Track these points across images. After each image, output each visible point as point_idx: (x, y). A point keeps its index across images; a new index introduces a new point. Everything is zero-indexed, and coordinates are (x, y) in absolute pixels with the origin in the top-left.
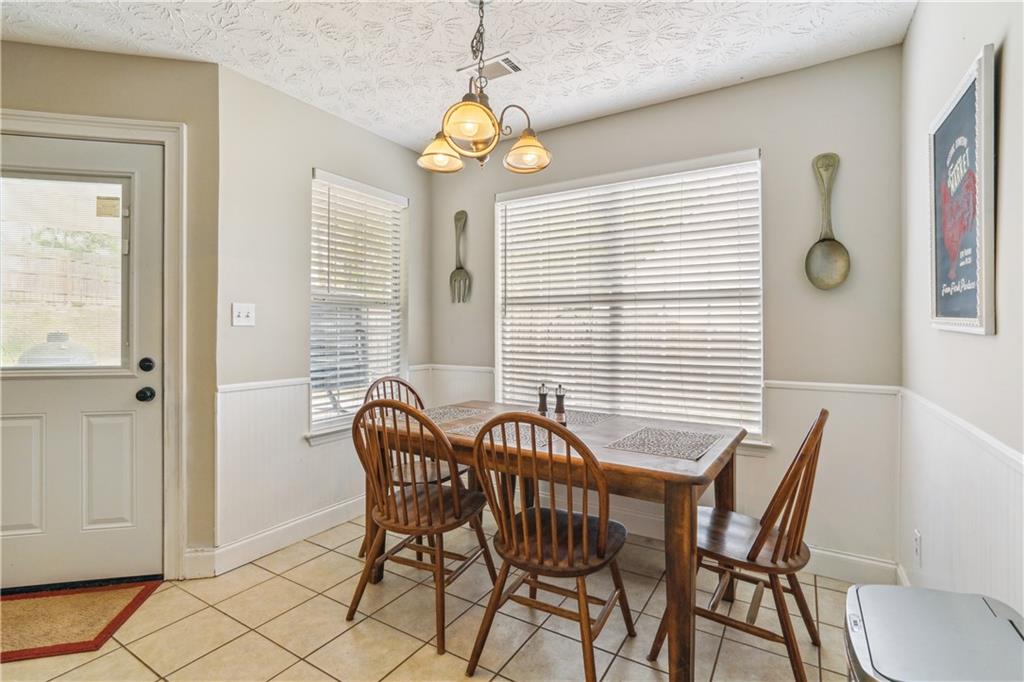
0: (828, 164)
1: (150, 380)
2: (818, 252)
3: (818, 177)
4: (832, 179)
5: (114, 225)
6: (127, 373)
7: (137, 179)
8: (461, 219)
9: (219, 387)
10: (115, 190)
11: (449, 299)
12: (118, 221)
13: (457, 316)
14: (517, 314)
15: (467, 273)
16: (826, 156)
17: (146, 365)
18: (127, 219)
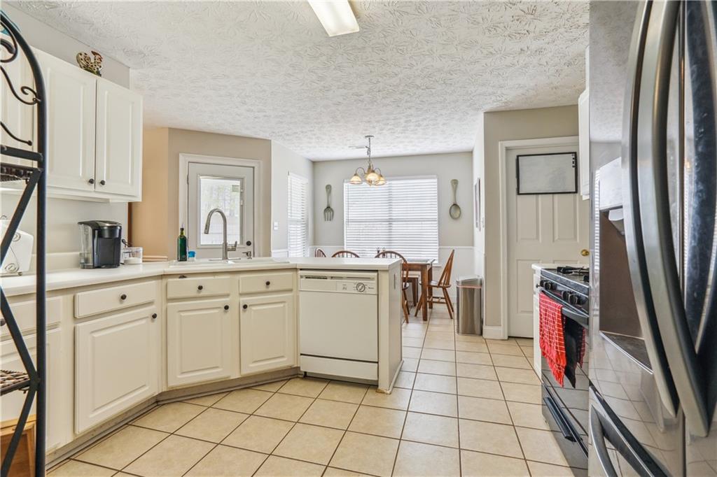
0: (455, 182)
1: (250, 249)
2: (453, 209)
3: (453, 186)
4: (456, 186)
5: (238, 195)
6: (242, 246)
7: (245, 180)
8: (329, 187)
9: (272, 251)
10: (238, 183)
11: (323, 219)
12: (239, 194)
13: (325, 226)
14: (353, 225)
15: (332, 210)
16: (455, 180)
17: (249, 243)
18: (242, 193)
